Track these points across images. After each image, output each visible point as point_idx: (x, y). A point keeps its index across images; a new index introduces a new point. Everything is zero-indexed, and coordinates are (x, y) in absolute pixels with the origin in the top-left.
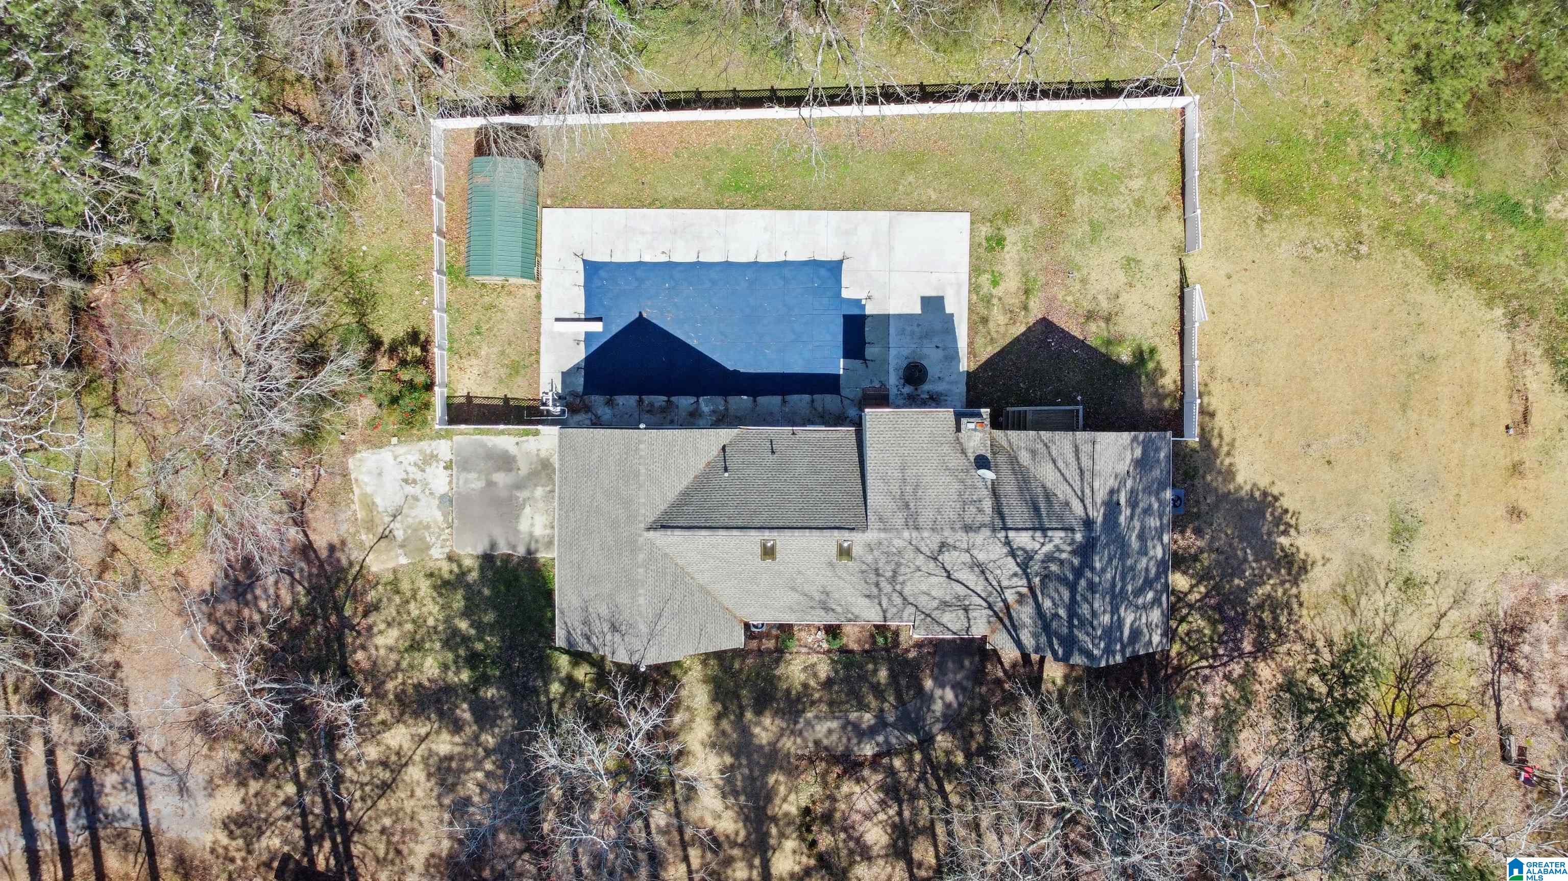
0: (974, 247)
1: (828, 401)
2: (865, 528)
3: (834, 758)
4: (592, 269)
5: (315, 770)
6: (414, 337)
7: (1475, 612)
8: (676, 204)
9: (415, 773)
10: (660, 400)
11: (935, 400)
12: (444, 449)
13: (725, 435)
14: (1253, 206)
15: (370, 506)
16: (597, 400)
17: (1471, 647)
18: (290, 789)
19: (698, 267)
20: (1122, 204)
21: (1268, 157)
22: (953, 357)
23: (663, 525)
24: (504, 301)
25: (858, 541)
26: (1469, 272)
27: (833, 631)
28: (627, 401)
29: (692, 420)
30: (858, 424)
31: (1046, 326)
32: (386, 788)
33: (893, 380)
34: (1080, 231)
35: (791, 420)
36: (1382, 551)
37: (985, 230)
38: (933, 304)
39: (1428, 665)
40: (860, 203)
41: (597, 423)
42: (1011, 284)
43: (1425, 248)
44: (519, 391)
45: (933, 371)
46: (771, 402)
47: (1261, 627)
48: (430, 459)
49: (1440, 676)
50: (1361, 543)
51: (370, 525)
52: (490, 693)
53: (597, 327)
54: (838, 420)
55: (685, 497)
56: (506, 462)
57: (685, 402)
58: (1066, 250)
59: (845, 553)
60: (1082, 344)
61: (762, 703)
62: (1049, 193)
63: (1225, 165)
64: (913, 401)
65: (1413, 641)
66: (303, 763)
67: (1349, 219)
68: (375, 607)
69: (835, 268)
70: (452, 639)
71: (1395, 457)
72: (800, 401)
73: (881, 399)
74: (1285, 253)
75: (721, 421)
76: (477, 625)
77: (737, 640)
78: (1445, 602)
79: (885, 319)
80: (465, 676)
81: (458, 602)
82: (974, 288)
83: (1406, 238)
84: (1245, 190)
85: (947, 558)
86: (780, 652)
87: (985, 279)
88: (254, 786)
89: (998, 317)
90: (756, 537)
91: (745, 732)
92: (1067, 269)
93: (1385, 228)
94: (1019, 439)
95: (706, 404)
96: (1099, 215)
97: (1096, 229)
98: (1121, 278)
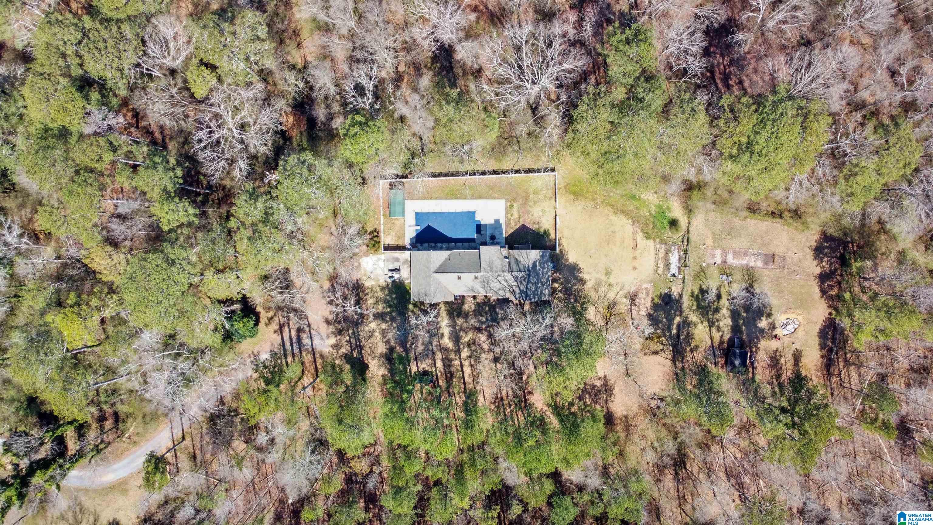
0: (506, 208)
1: (473, 244)
2: (480, 272)
3: (476, 328)
4: (417, 214)
5: (354, 333)
6: (375, 230)
7: (626, 292)
8: (436, 198)
9: (377, 334)
10: (433, 244)
11: (497, 244)
12: (383, 257)
13: (449, 252)
14: (572, 197)
15: (365, 271)
16: (419, 245)
17: (625, 300)
18: (348, 338)
19: (442, 214)
20: (541, 197)
21: (575, 185)
22: (502, 234)
23: (436, 272)
24: (396, 222)
25: (479, 275)
26: (623, 212)
27: (474, 297)
28: (426, 245)
29: (441, 249)
30: (479, 249)
31: (523, 226)
32: (370, 337)
33: (488, 239)
34: (531, 203)
35: (464, 249)
36: (604, 278)
37: (509, 204)
38: (497, 221)
39: (615, 304)
40: (480, 197)
41: (419, 250)
42: (516, 215)
43: (613, 206)
44: (400, 243)
45: (497, 237)
46: (459, 244)
47: (575, 296)
48: (379, 259)
49: (618, 307)
50: (598, 276)
51: (365, 275)
52: (394, 314)
53: (419, 228)
54: (475, 249)
55: (441, 266)
56: (397, 260)
57: (439, 245)
58: (528, 208)
59: (476, 278)
60: (532, 230)
61: (459, 315)
62: (524, 195)
63: (565, 187)
64: (493, 244)
65: (611, 299)
66: (350, 332)
67: (595, 199)
68: (367, 294)
69: (474, 213)
70: (385, 301)
71: (606, 256)
72: (466, 244)
73: (485, 244)
74: (579, 208)
75: (448, 249)
76: (391, 297)
77: (453, 299)
78: (619, 289)
79: (485, 225)
80: (389, 310)
81: (387, 292)
82: (507, 217)
83: (608, 204)
84: (570, 193)
85: (499, 278)
86: (463, 303)
87: (509, 215)
88: (339, 337)
89: (513, 223)
90: (456, 275)
91: (455, 322)
92: (529, 212)
93: (603, 202)
94: (516, 252)
95: (444, 245)
96: (536, 199)
97: (535, 203)
98: (541, 214)
